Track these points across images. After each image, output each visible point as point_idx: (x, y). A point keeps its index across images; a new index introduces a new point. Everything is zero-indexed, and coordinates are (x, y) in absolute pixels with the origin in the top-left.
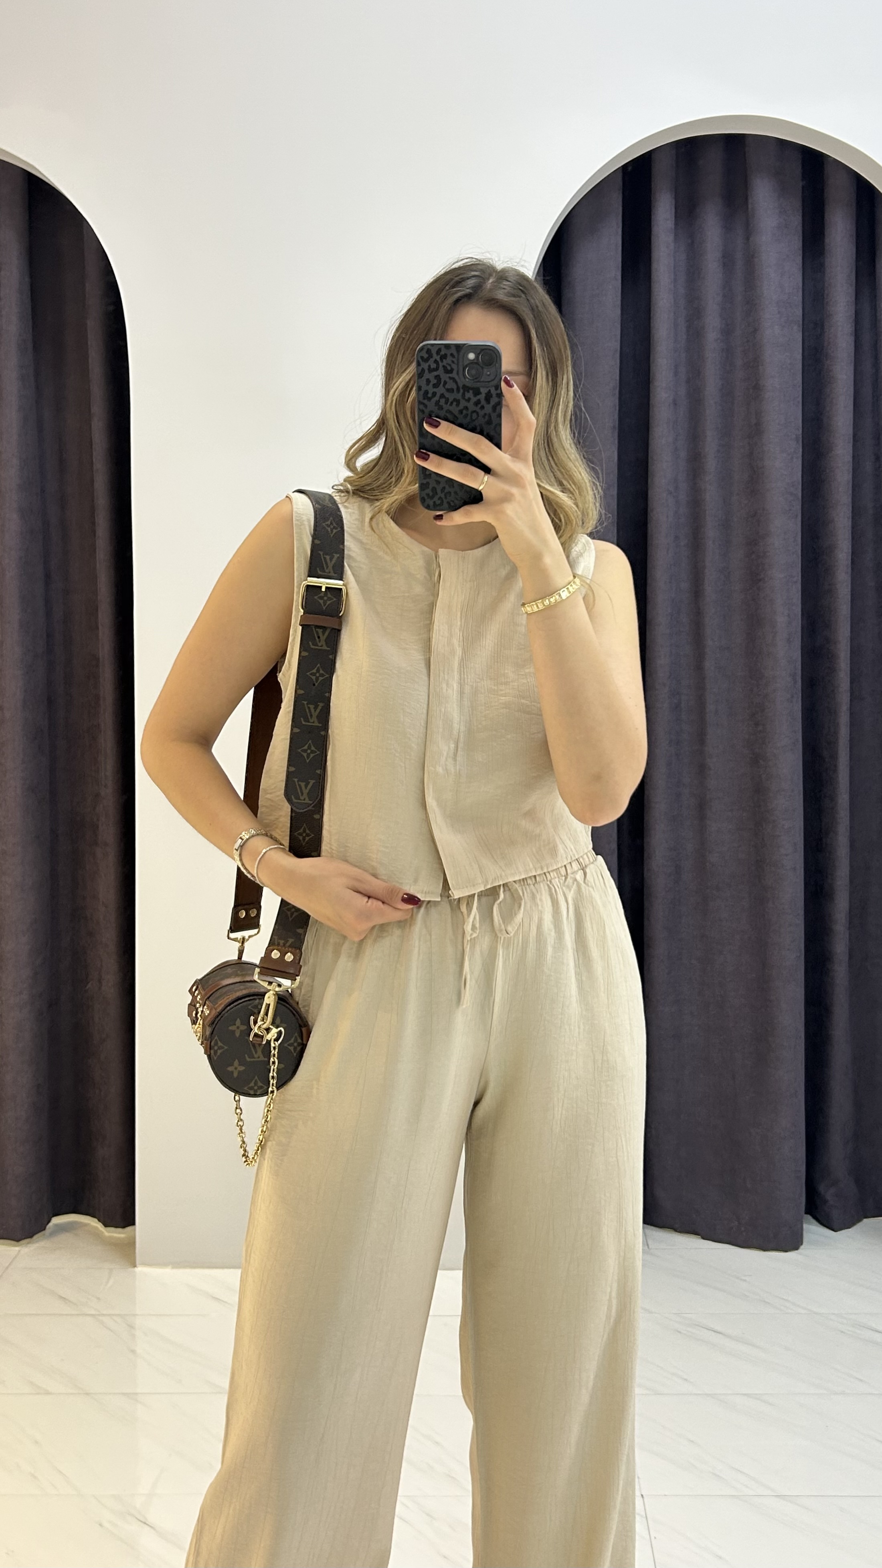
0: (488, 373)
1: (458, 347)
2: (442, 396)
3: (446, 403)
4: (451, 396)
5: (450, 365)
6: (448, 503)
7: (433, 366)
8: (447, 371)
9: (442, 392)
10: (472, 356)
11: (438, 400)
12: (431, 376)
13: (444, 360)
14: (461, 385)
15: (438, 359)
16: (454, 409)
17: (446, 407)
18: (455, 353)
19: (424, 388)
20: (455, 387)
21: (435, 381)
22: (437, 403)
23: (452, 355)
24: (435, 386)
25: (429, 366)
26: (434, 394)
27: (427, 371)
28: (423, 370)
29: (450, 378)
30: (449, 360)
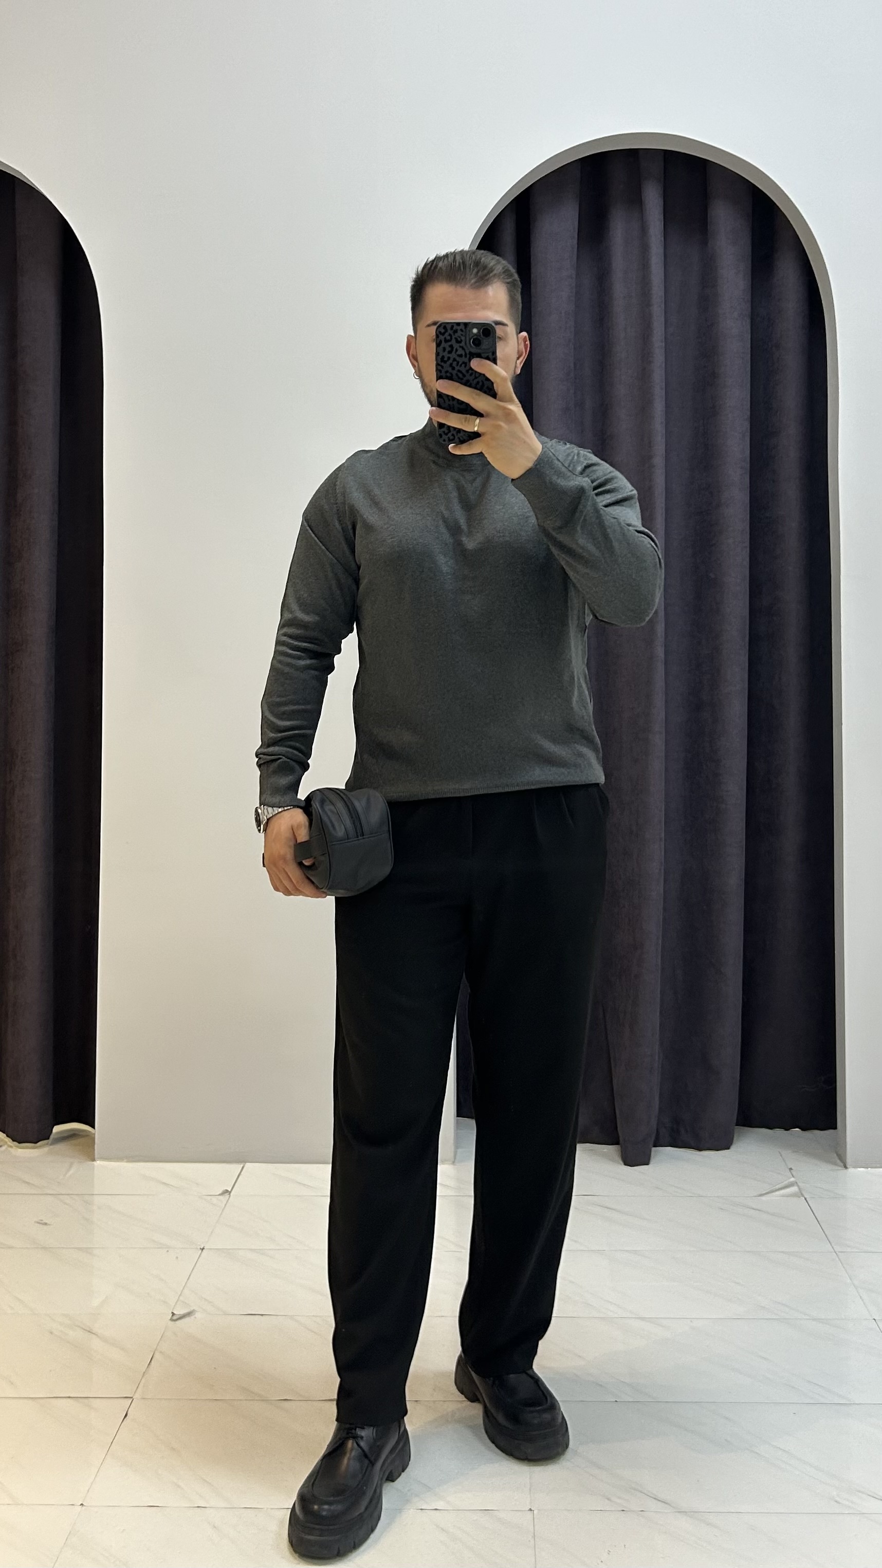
0: (487, 343)
1: (466, 324)
2: (454, 360)
3: (457, 365)
4: (461, 360)
5: (459, 337)
6: (459, 438)
7: (448, 338)
8: (457, 342)
9: (454, 357)
10: (475, 331)
11: (451, 362)
12: (447, 345)
13: (456, 334)
14: (468, 352)
15: (452, 334)
16: (463, 369)
17: (457, 368)
18: (464, 330)
19: (441, 354)
20: (464, 354)
21: (450, 349)
22: (451, 365)
23: (461, 330)
24: (450, 352)
25: (445, 338)
26: (449, 358)
27: (443, 342)
28: (441, 342)
29: (460, 347)
30: (459, 333)
